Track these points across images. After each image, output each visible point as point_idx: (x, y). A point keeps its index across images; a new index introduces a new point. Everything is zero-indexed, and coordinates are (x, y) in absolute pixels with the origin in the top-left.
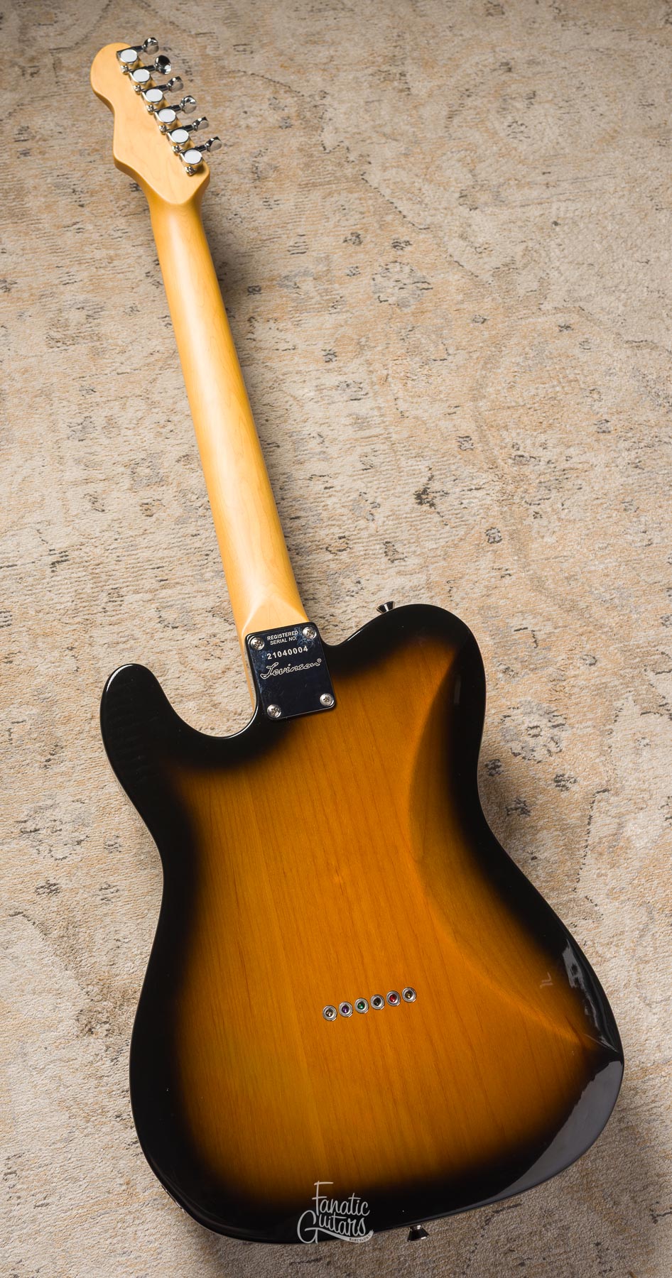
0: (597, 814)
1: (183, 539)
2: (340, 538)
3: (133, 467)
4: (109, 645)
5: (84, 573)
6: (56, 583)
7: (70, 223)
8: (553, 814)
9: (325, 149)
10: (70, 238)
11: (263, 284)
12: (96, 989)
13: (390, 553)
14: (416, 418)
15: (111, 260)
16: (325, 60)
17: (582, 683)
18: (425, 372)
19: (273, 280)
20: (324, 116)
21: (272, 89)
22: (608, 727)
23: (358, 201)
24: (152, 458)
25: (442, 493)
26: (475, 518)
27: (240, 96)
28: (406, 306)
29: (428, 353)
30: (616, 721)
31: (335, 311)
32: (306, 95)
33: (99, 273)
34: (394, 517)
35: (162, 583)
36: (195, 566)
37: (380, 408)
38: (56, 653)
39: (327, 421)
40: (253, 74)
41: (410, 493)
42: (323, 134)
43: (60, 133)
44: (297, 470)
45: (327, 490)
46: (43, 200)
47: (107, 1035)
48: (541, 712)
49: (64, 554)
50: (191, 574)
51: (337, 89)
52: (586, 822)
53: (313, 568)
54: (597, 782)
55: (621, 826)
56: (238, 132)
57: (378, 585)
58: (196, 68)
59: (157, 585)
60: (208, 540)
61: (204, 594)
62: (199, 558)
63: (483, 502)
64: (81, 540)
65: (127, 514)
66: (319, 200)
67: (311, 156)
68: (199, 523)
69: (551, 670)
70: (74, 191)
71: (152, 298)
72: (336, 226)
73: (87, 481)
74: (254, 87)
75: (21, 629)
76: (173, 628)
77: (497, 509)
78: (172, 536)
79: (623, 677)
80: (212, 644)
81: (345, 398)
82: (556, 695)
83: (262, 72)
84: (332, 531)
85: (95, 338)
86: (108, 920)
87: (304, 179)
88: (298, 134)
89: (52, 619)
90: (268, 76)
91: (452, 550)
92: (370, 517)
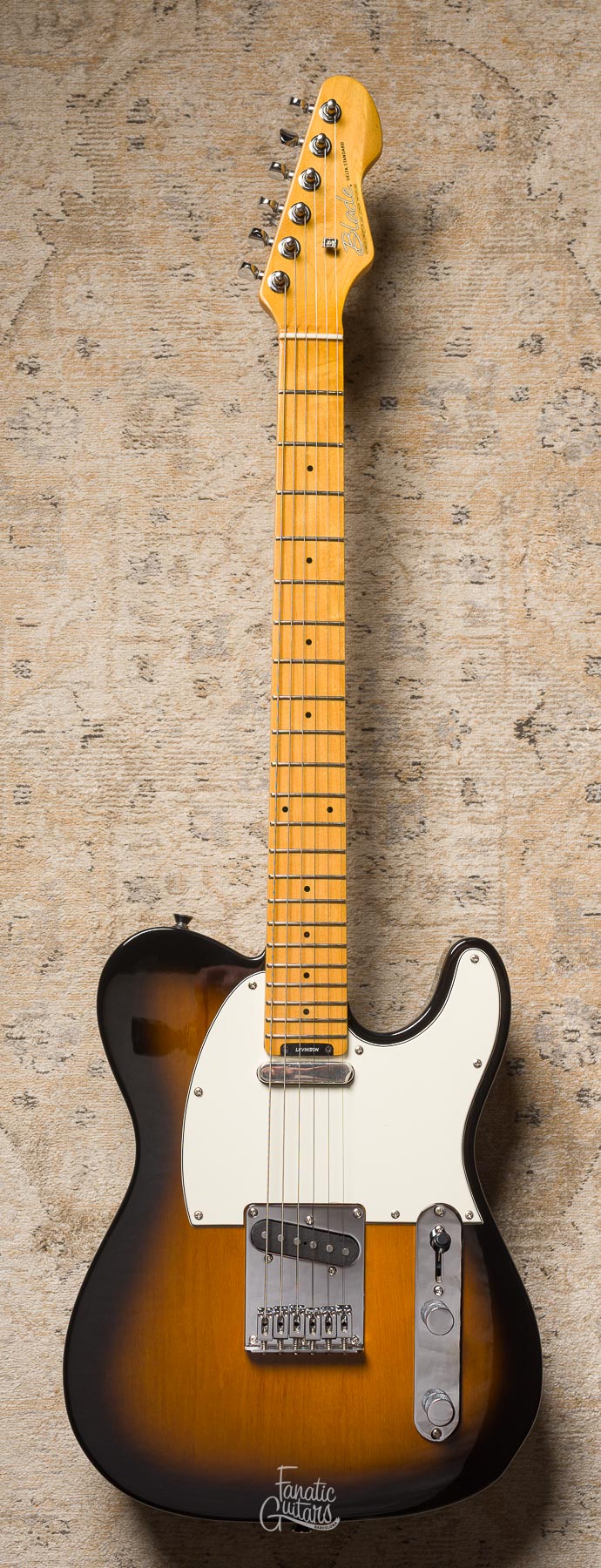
2: (414, 764)
3: (195, 628)
4: (132, 847)
5: (118, 755)
6: (84, 762)
7: (178, 263)
9: (530, 194)
10: (174, 288)
11: (402, 396)
14: (545, 621)
15: (219, 328)
16: (566, 38)
18: (573, 559)
19: (415, 391)
20: (542, 136)
23: (553, 285)
24: (220, 621)
25: (548, 728)
28: (575, 458)
29: (584, 532)
31: (483, 450)
33: (201, 347)
34: (484, 748)
35: (202, 783)
37: (503, 599)
38: (72, 846)
39: (436, 606)
40: (462, 50)
41: (511, 721)
42: (533, 166)
43: (188, 116)
44: (385, 667)
45: (414, 700)
46: (150, 222)
49: (98, 727)
50: (236, 778)
51: (570, 91)
53: (374, 796)
56: (420, 148)
57: (444, 830)
58: (387, 29)
59: (195, 785)
60: (263, 739)
61: (245, 805)
63: (595, 748)
64: (120, 714)
65: (178, 690)
66: (503, 276)
67: (508, 202)
68: (257, 717)
71: (259, 396)
72: (515, 321)
73: (139, 639)
74: (458, 73)
75: (39, 810)
76: (204, 840)
81: (465, 579)
83: (474, 48)
84: (406, 753)
85: (181, 442)
87: (490, 238)
89: (74, 804)
90: (481, 56)
91: (541, 801)
92: (456, 744)
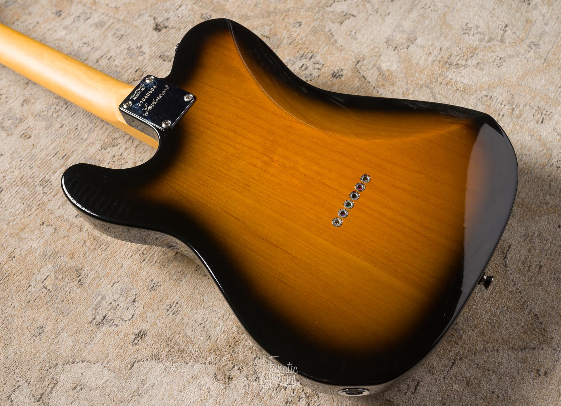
0: (365, 73)
1: (57, 132)
8: (347, 89)
12: (212, 357)
13: (166, 59)
17: (304, 35)
22: (333, 40)
26: (190, 17)
30: (333, 36)
36: (75, 138)
47: (240, 372)
48: (298, 59)
52: (364, 79)
54: (351, 63)
55: (379, 69)
62: (74, 133)
69: (285, 41)
77: (196, 7)
78: (50, 136)
79: (318, 18)
80: (116, 161)
82: (298, 48)
86: (186, 320)
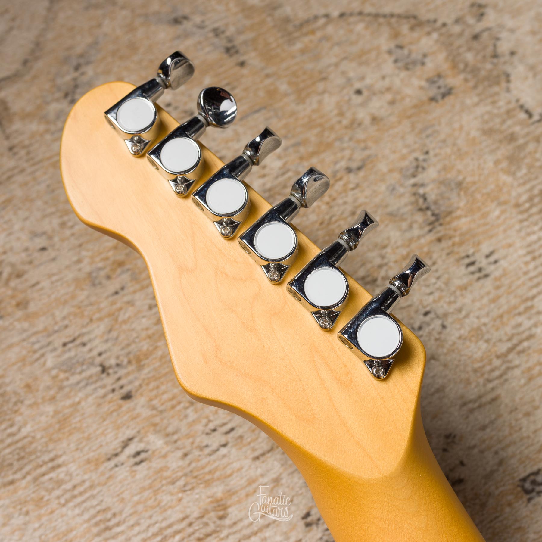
21: (386, 32)
27: (337, 65)
32: (449, 21)
70: (104, 369)
88: (468, 101)
